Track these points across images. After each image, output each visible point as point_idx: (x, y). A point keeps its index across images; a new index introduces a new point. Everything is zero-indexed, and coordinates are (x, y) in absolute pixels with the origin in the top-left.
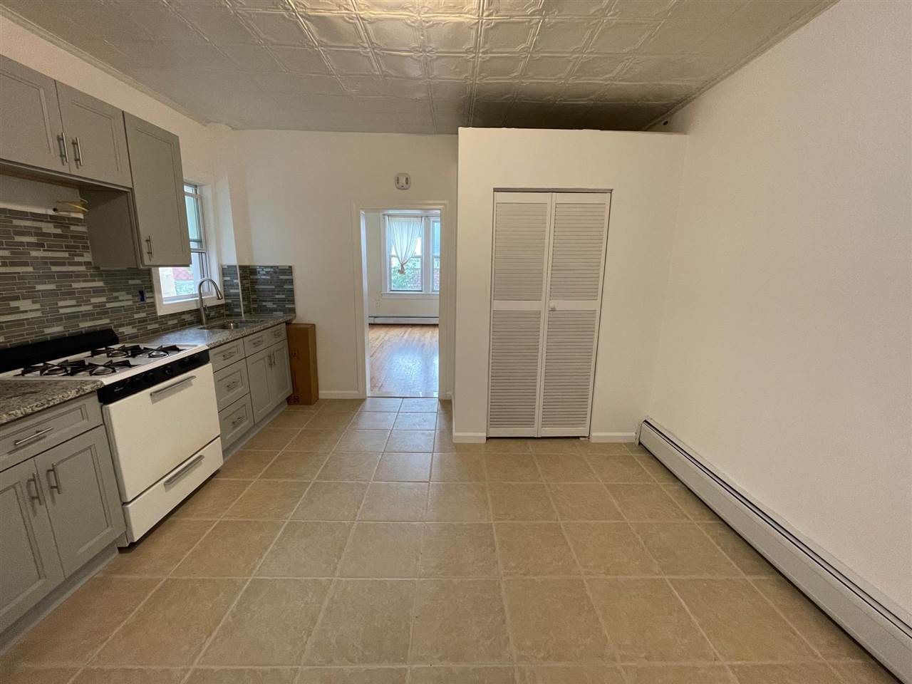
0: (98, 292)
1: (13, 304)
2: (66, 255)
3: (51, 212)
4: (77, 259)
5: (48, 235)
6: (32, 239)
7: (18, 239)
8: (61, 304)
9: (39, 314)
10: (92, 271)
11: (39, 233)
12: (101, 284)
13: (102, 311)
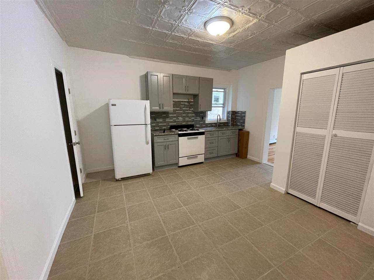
0: (193, 116)
1: (179, 118)
2: (188, 109)
3: (187, 101)
4: (191, 110)
5: (186, 105)
6: (183, 106)
7: (181, 106)
8: (186, 118)
9: (182, 120)
10: (193, 112)
11: (185, 105)
12: (194, 115)
13: (193, 121)
